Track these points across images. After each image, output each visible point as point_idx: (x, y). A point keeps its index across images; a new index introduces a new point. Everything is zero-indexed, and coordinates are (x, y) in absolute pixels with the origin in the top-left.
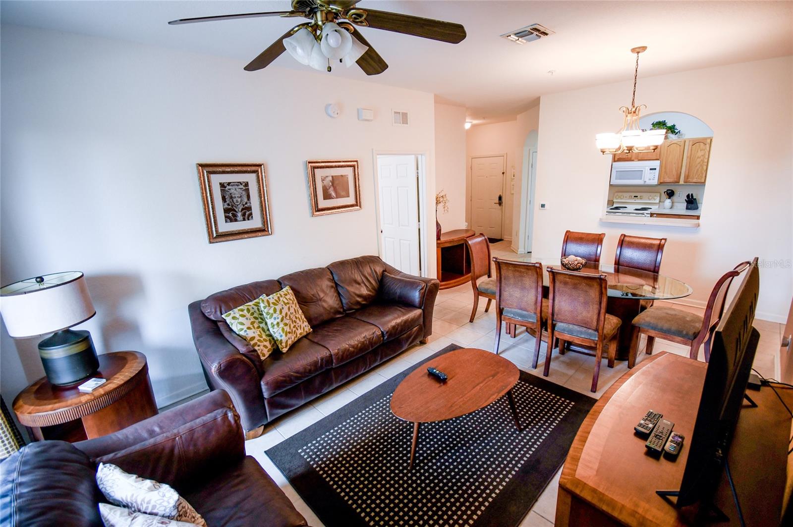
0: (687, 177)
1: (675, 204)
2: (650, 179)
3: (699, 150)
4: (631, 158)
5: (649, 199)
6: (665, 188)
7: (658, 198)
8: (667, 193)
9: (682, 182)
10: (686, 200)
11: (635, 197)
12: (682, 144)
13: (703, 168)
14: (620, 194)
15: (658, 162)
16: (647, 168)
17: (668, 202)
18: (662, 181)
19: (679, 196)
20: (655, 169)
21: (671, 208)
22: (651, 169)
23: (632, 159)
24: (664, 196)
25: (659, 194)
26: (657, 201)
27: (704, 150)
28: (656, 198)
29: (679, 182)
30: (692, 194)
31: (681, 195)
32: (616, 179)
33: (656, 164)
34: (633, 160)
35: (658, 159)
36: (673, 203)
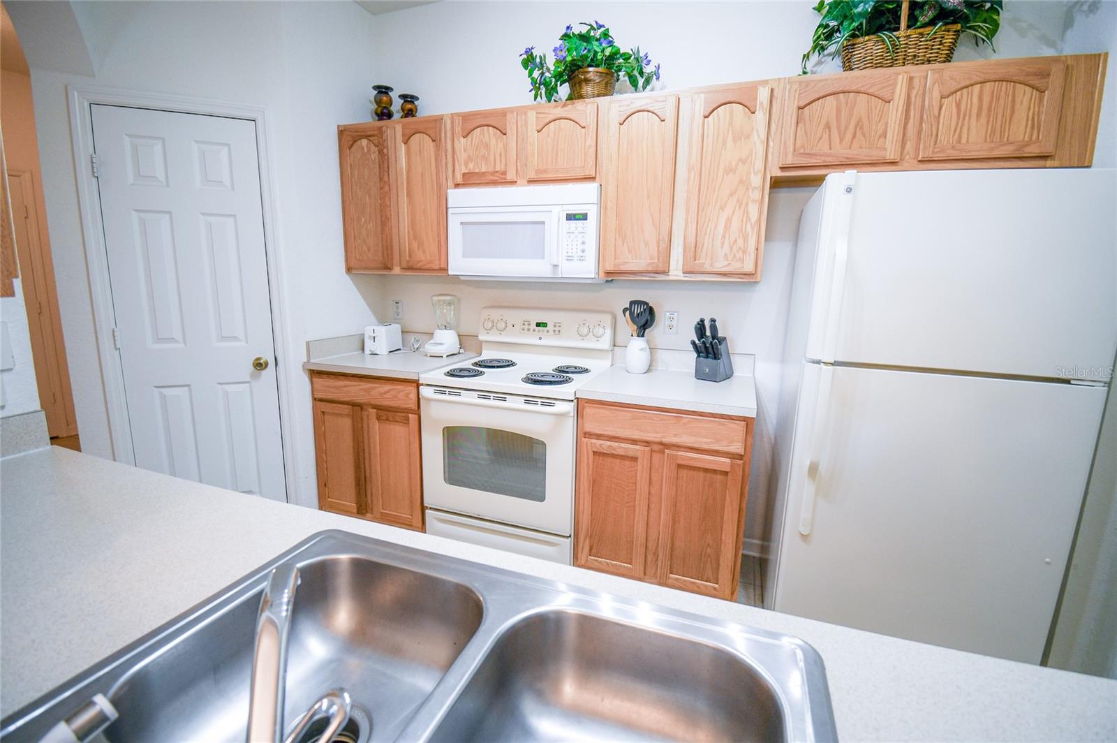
0: (693, 252)
1: (661, 355)
2: (569, 259)
3: (730, 142)
4: (504, 173)
5: (583, 337)
6: (622, 297)
7: (609, 332)
8: (631, 314)
9: (676, 272)
10: (693, 343)
11: (538, 325)
12: (669, 114)
13: (746, 212)
14: (496, 314)
15: (592, 187)
16: (556, 209)
17: (637, 347)
18: (610, 268)
19: (671, 327)
20: (584, 217)
21: (649, 370)
22: (570, 217)
23: (510, 177)
24: (626, 327)
25: (607, 319)
26: (605, 343)
27: (748, 137)
28: (600, 331)
29: (665, 273)
30: (713, 321)
31: (674, 323)
32: (464, 256)
33: (584, 196)
34: (513, 183)
35: (592, 179)
36: (652, 350)
